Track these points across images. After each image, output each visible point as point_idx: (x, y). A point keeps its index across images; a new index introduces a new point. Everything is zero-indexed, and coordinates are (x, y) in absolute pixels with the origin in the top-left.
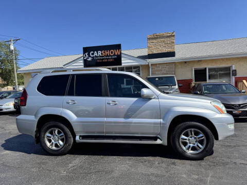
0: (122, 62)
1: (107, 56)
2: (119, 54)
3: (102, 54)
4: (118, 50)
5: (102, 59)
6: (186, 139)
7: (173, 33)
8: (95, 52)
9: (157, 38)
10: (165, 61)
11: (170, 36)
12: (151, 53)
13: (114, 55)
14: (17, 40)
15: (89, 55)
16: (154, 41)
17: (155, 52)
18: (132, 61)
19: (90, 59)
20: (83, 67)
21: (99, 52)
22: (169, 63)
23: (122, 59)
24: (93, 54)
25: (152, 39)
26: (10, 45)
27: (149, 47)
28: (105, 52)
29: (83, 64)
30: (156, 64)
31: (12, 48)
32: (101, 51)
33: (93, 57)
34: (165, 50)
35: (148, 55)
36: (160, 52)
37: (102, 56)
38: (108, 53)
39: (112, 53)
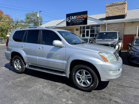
0: (88, 22)
1: (79, 19)
2: (86, 17)
3: (76, 18)
4: (85, 15)
5: (76, 21)
6: (80, 76)
7: (125, 1)
8: (73, 17)
9: (113, 6)
10: (117, 21)
11: (123, 3)
12: (108, 16)
13: (83, 18)
14: (40, 12)
15: (69, 18)
16: (111, 8)
17: (111, 15)
18: (94, 22)
19: (69, 21)
20: (66, 26)
21: (74, 16)
22: (120, 23)
23: (88, 20)
24: (71, 18)
25: (109, 6)
26: (37, 14)
27: (107, 12)
28: (78, 17)
29: (66, 24)
30: (111, 24)
31: (38, 16)
32: (76, 16)
33: (71, 20)
34: (118, 14)
35: (106, 17)
36: (114, 15)
37: (76, 19)
38: (80, 17)
39: (82, 17)
